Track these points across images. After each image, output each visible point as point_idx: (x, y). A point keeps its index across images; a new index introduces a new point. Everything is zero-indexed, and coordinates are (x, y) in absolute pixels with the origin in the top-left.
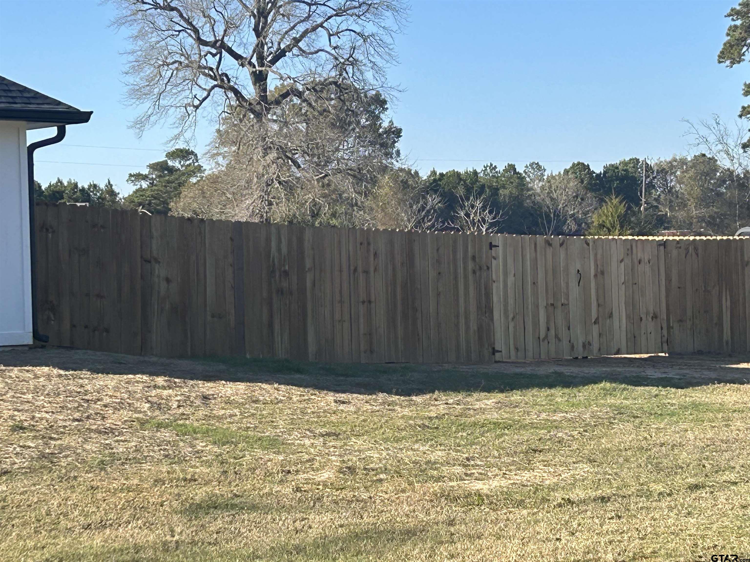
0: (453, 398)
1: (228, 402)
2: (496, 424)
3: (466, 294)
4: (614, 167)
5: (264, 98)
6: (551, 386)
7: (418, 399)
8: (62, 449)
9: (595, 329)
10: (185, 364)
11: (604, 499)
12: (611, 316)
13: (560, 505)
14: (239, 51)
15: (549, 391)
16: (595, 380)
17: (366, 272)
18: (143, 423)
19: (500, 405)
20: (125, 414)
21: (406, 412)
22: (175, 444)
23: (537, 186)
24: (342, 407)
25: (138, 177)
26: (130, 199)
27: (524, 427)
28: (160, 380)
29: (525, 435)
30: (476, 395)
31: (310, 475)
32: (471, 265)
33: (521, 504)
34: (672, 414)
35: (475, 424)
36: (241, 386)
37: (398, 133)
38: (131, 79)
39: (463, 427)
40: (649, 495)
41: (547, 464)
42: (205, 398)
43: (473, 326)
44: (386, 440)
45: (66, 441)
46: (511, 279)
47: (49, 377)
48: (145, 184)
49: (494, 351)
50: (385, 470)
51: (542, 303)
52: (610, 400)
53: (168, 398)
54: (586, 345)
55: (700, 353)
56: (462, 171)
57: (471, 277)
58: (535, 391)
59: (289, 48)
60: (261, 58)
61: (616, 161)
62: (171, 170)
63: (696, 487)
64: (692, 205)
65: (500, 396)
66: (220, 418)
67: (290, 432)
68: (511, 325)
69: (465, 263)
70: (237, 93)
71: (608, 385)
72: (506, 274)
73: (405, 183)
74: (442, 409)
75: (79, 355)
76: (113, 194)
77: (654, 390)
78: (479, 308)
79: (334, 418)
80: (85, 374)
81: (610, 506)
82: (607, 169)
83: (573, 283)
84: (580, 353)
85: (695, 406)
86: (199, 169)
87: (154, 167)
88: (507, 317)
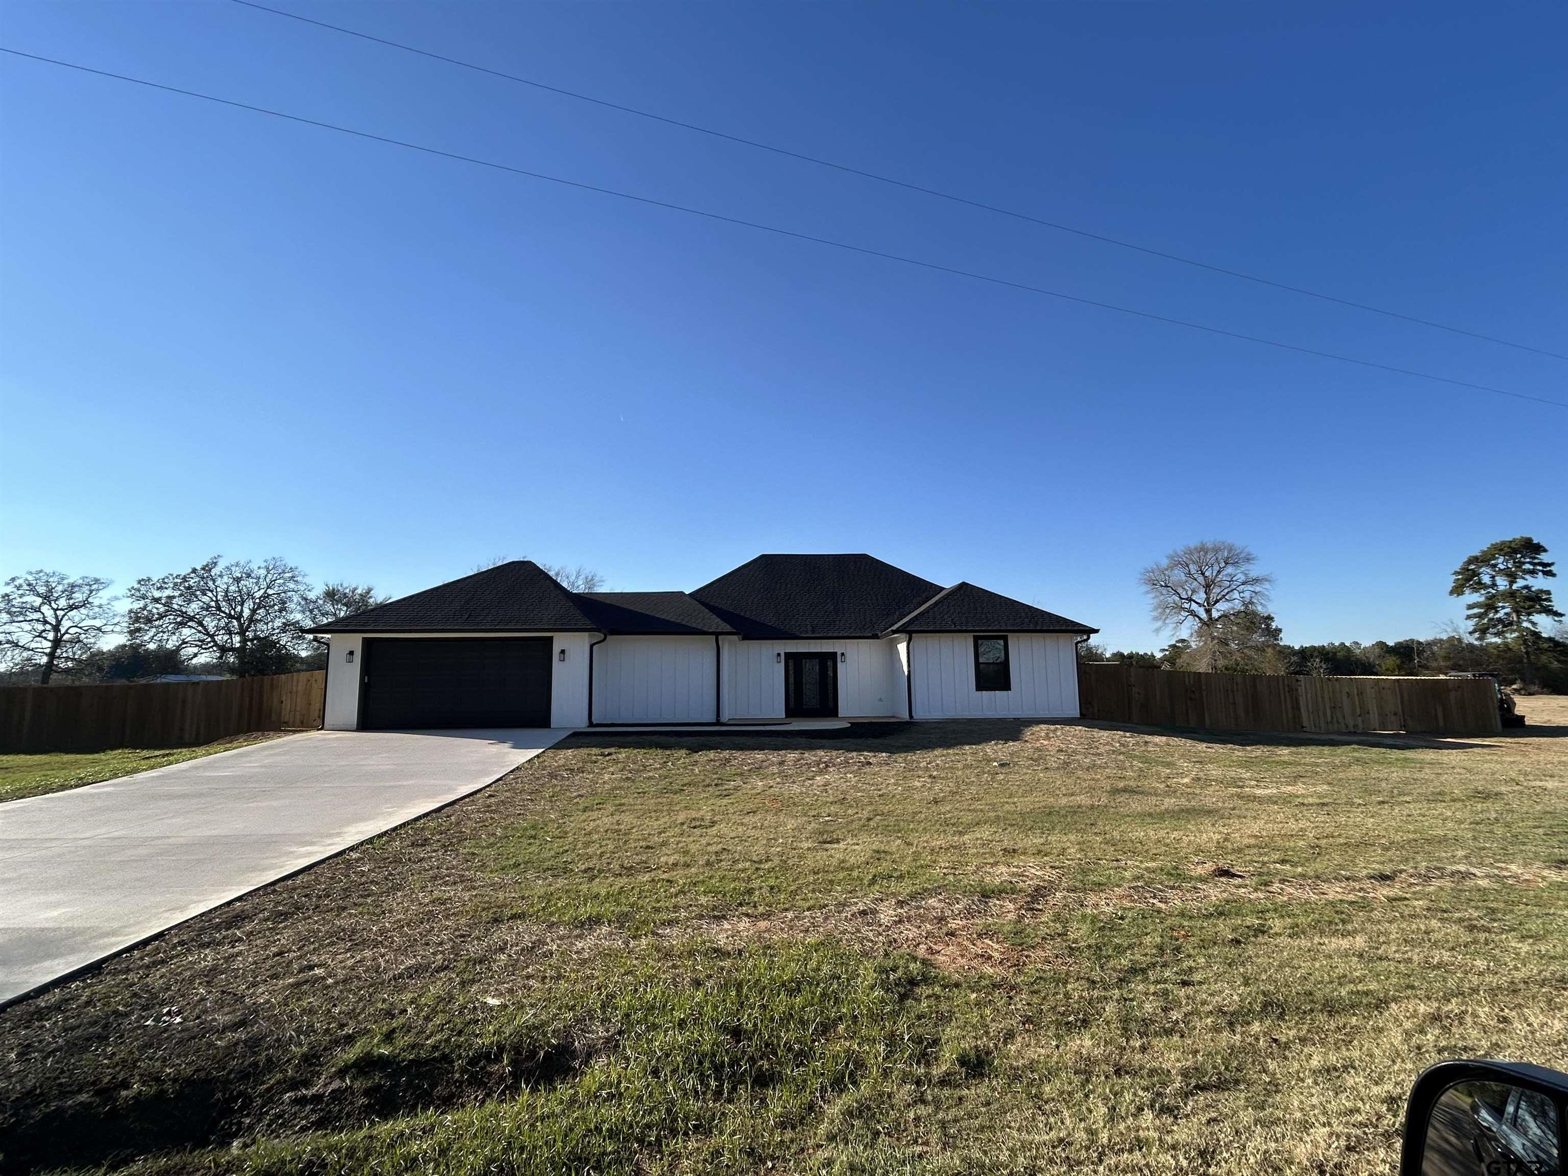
0: (1266, 749)
1: (1156, 745)
2: (1285, 762)
3: (1285, 701)
4: (1400, 643)
5: (1210, 618)
6: (1323, 745)
7: (1248, 748)
8: (1074, 760)
9: (1360, 720)
10: (1142, 728)
11: (1323, 804)
12: (1368, 713)
13: (1297, 805)
14: (1199, 601)
15: (1321, 748)
16: (1348, 743)
17: (1233, 691)
18: (1114, 751)
19: (1292, 753)
20: (1107, 748)
21: (1240, 754)
22: (1124, 762)
23: (1358, 651)
24: (1209, 750)
25: (1164, 650)
26: (1160, 659)
27: (1300, 764)
28: (1128, 734)
29: (1299, 768)
30: (1281, 748)
31: (1179, 780)
32: (1287, 689)
33: (1276, 803)
34: (1390, 763)
35: (1273, 762)
36: (1164, 738)
37: (1280, 630)
38: (1153, 614)
39: (1267, 763)
40: (1352, 804)
41: (1304, 783)
42: (1146, 742)
43: (1290, 715)
44: (1225, 766)
45: (1078, 757)
46: (1309, 695)
47: (1080, 731)
48: (1167, 653)
49: (1303, 727)
50: (1216, 781)
51: (1328, 706)
52: (1356, 754)
53: (1129, 742)
54: (1355, 726)
55: (1425, 732)
56: (1316, 645)
57: (1287, 694)
58: (1313, 747)
59: (1221, 599)
60: (1208, 603)
61: (1401, 640)
62: (1178, 647)
63: (1383, 802)
64: (1440, 660)
65: (1293, 749)
66: (1149, 752)
67: (1179, 759)
68: (1311, 716)
69: (1284, 689)
70: (1198, 617)
71: (1356, 747)
72: (1306, 692)
73: (1280, 652)
74: (1259, 753)
75: (1097, 722)
76: (1154, 657)
77: (1383, 750)
78: (1293, 708)
79: (1203, 755)
80: (1096, 730)
81: (1326, 808)
82: (1396, 644)
83: (1345, 698)
84: (1352, 730)
85: (1406, 760)
86: (1190, 647)
87: (1170, 646)
88: (1308, 711)
